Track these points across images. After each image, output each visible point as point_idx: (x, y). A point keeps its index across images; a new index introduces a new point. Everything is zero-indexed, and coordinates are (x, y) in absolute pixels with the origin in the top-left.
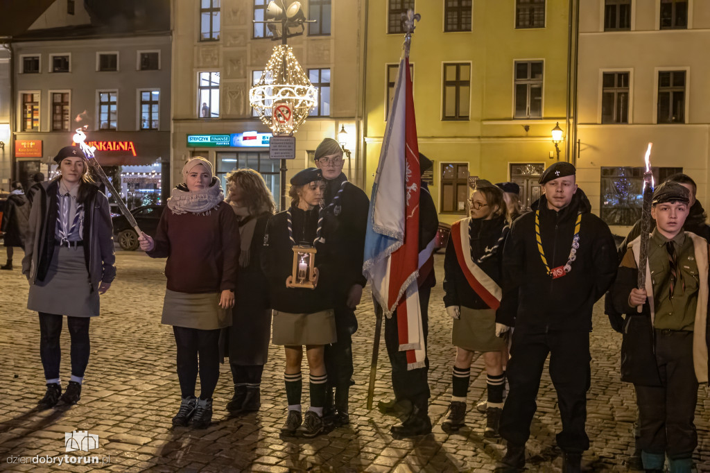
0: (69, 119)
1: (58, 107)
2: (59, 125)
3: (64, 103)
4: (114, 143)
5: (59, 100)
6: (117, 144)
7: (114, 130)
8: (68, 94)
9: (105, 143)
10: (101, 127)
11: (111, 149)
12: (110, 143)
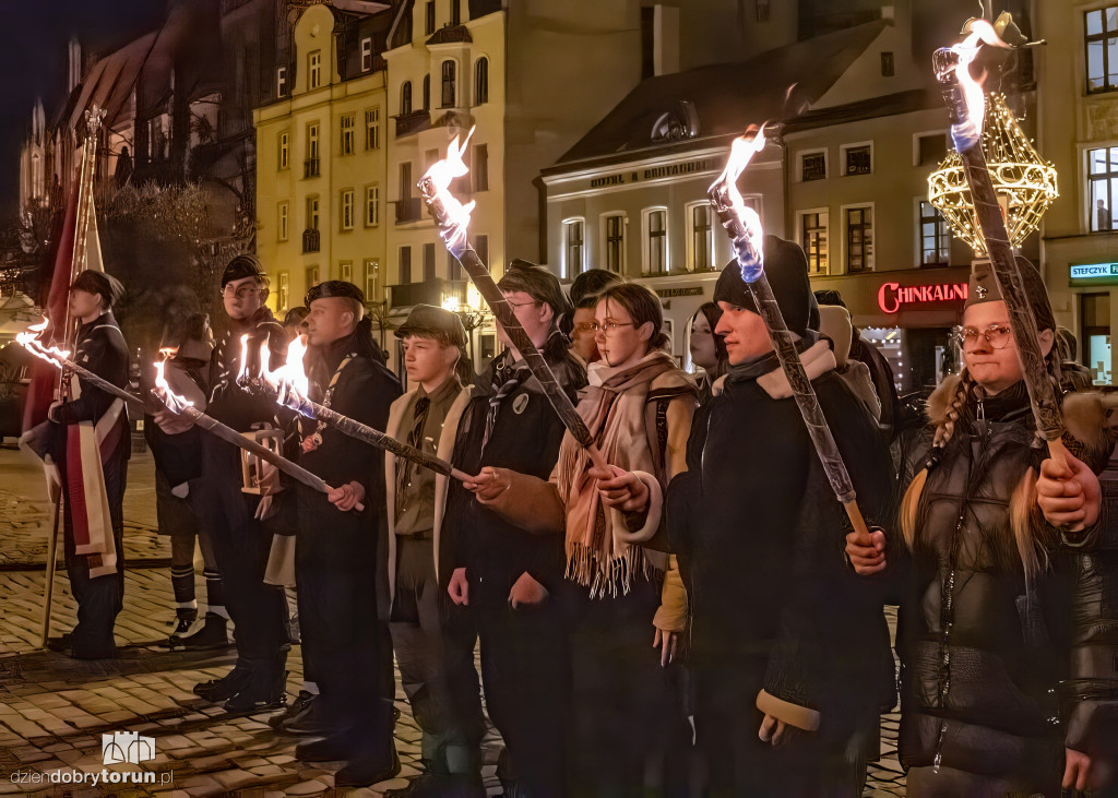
0: (873, 251)
1: (856, 233)
2: (857, 262)
3: (863, 225)
4: (946, 287)
5: (856, 220)
6: (951, 288)
7: (945, 265)
8: (870, 208)
9: (930, 288)
10: (925, 262)
11: (941, 298)
12: (938, 288)
